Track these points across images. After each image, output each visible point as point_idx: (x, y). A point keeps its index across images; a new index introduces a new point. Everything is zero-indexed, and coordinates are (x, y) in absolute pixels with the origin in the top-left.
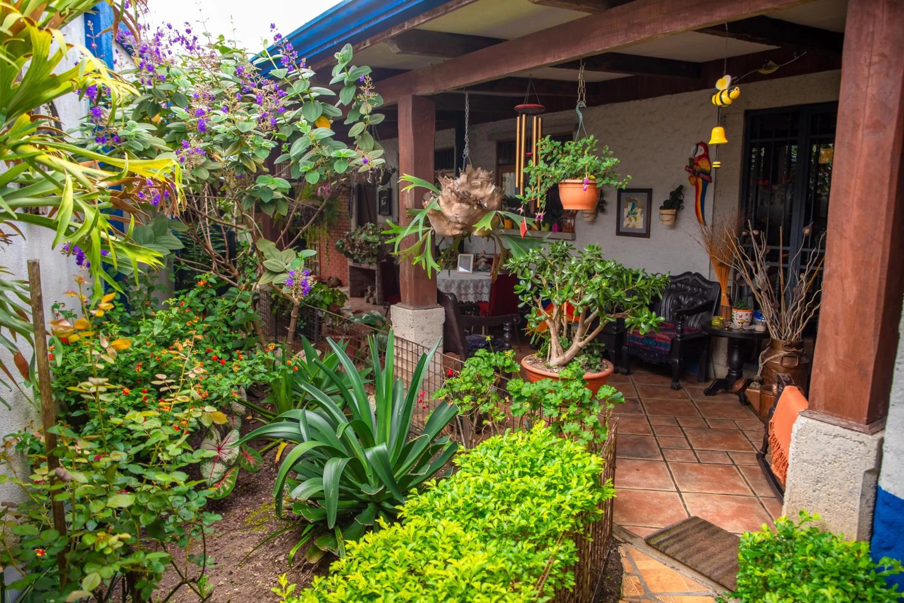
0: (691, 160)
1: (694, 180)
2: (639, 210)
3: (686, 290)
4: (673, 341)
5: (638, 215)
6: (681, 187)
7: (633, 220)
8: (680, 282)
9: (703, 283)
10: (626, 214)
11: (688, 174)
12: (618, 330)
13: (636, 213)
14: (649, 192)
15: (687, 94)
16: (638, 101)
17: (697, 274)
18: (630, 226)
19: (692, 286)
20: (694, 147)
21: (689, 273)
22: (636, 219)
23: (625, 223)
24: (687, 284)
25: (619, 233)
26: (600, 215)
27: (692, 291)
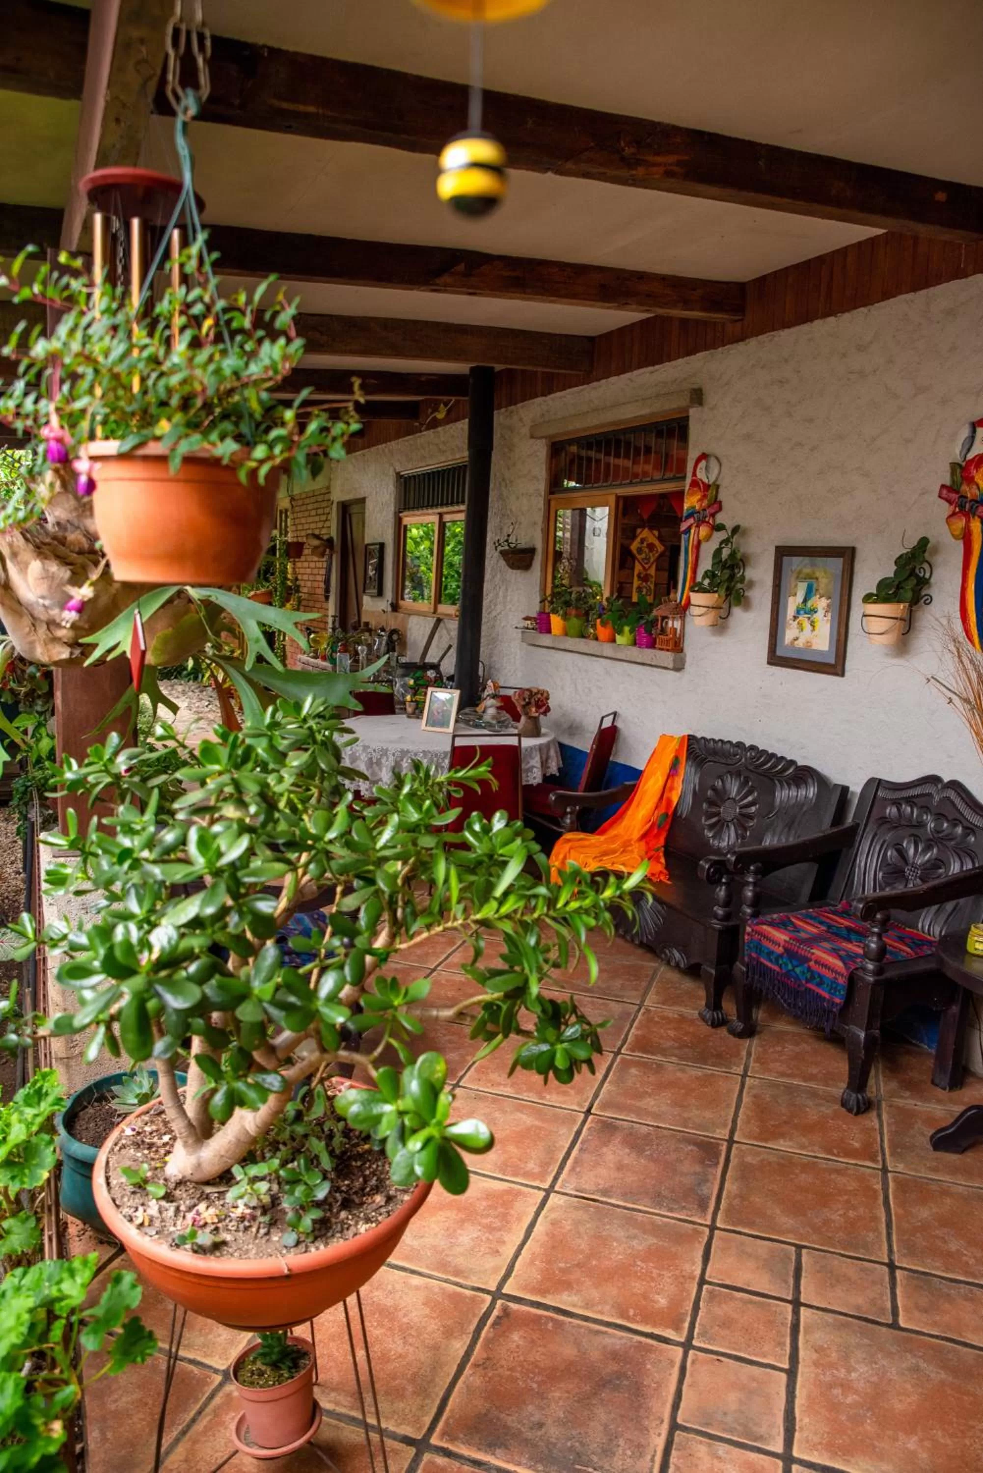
0: (954, 466)
1: (960, 523)
2: (821, 603)
3: (921, 825)
4: (852, 980)
5: (819, 616)
6: (924, 543)
7: (806, 625)
8: (910, 801)
9: (968, 813)
10: (791, 611)
11: (945, 509)
12: (727, 917)
13: (814, 611)
14: (848, 555)
15: (954, 285)
16: (831, 319)
17: (956, 786)
18: (800, 644)
19: (940, 816)
20: (965, 432)
21: (934, 780)
22: (812, 624)
23: (789, 634)
24: (926, 809)
25: (775, 659)
26: (737, 611)
27: (937, 831)
